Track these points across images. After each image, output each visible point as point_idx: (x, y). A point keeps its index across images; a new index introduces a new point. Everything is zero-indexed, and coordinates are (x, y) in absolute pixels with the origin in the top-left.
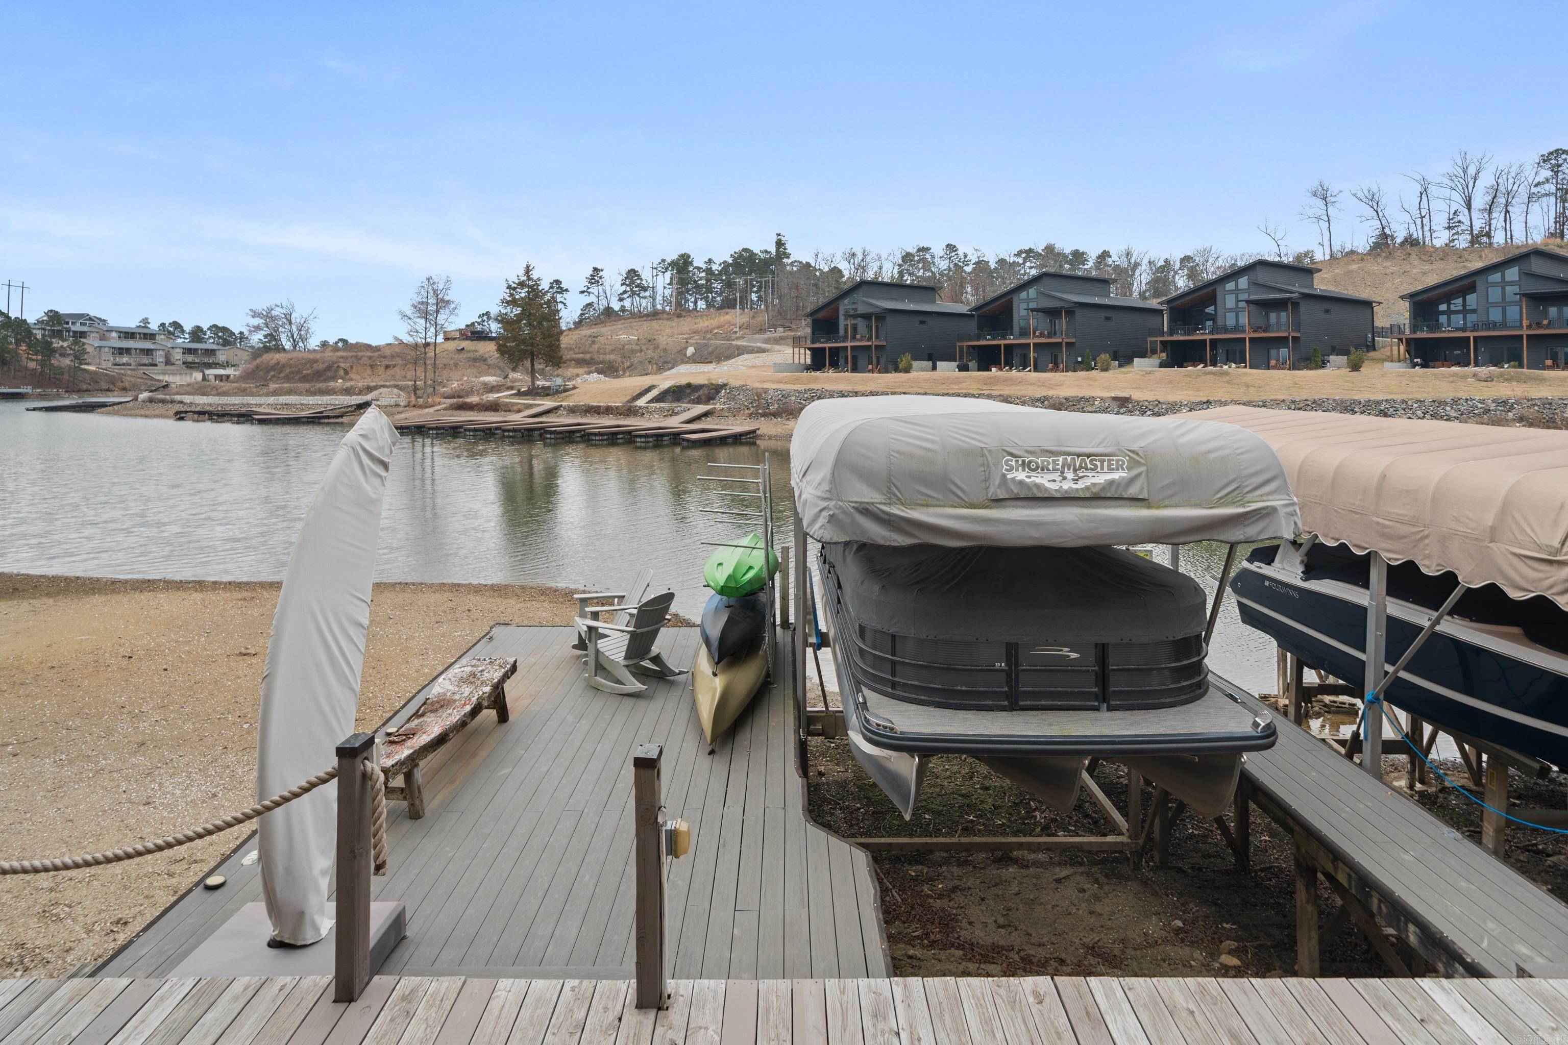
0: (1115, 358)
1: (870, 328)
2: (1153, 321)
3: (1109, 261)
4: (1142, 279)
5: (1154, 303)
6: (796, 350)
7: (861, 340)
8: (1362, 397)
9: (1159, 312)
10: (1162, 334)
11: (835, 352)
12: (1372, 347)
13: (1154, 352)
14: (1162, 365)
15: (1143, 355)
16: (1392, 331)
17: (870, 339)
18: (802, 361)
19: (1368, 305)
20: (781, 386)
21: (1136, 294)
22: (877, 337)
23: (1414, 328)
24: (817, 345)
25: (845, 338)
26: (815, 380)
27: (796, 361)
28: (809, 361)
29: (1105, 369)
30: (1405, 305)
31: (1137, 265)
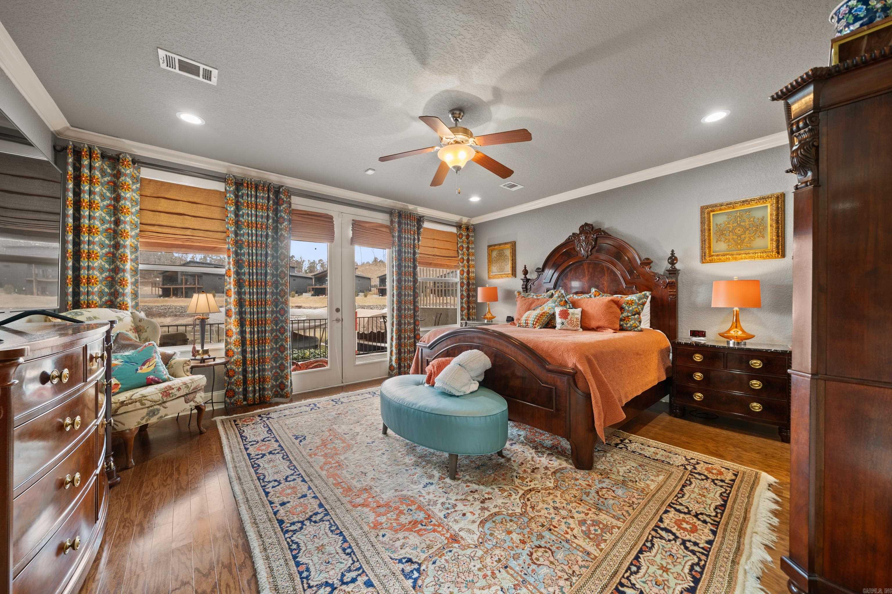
0: (297, 293)
1: (194, 280)
2: (309, 281)
3: (294, 259)
4: (306, 266)
5: (310, 275)
6: (154, 289)
7: (190, 284)
8: (367, 304)
9: (311, 278)
10: (312, 285)
11: (177, 289)
12: (370, 291)
13: (309, 291)
14: (312, 295)
15: (306, 292)
16: (375, 286)
17: (195, 284)
18: (157, 293)
19: (369, 279)
20: (147, 304)
21: (303, 271)
22: (198, 284)
23: (380, 286)
24: (166, 287)
25: (182, 284)
26: (166, 301)
27: (154, 293)
28: (161, 293)
29: (293, 297)
30: (378, 279)
31: (304, 261)
